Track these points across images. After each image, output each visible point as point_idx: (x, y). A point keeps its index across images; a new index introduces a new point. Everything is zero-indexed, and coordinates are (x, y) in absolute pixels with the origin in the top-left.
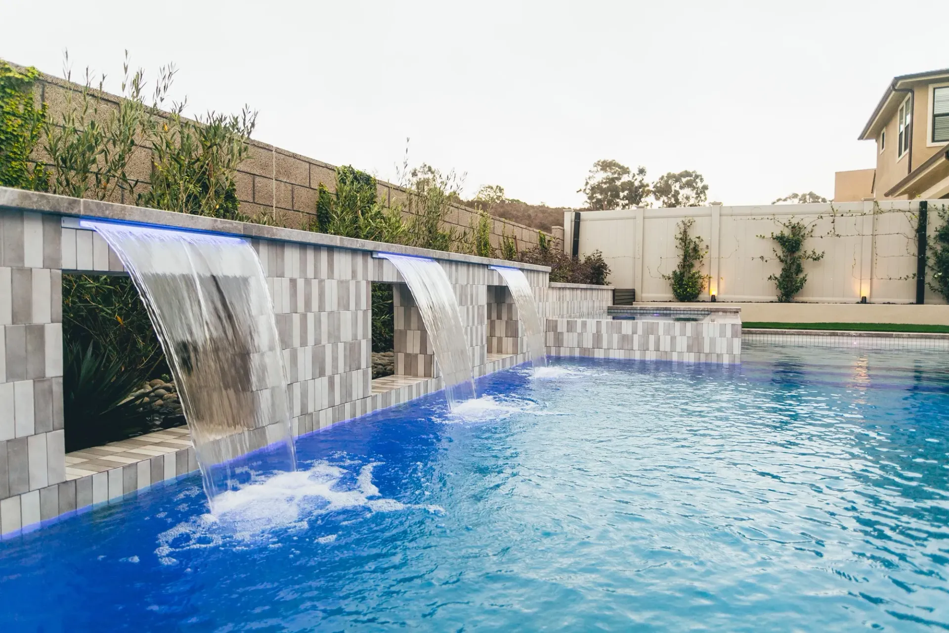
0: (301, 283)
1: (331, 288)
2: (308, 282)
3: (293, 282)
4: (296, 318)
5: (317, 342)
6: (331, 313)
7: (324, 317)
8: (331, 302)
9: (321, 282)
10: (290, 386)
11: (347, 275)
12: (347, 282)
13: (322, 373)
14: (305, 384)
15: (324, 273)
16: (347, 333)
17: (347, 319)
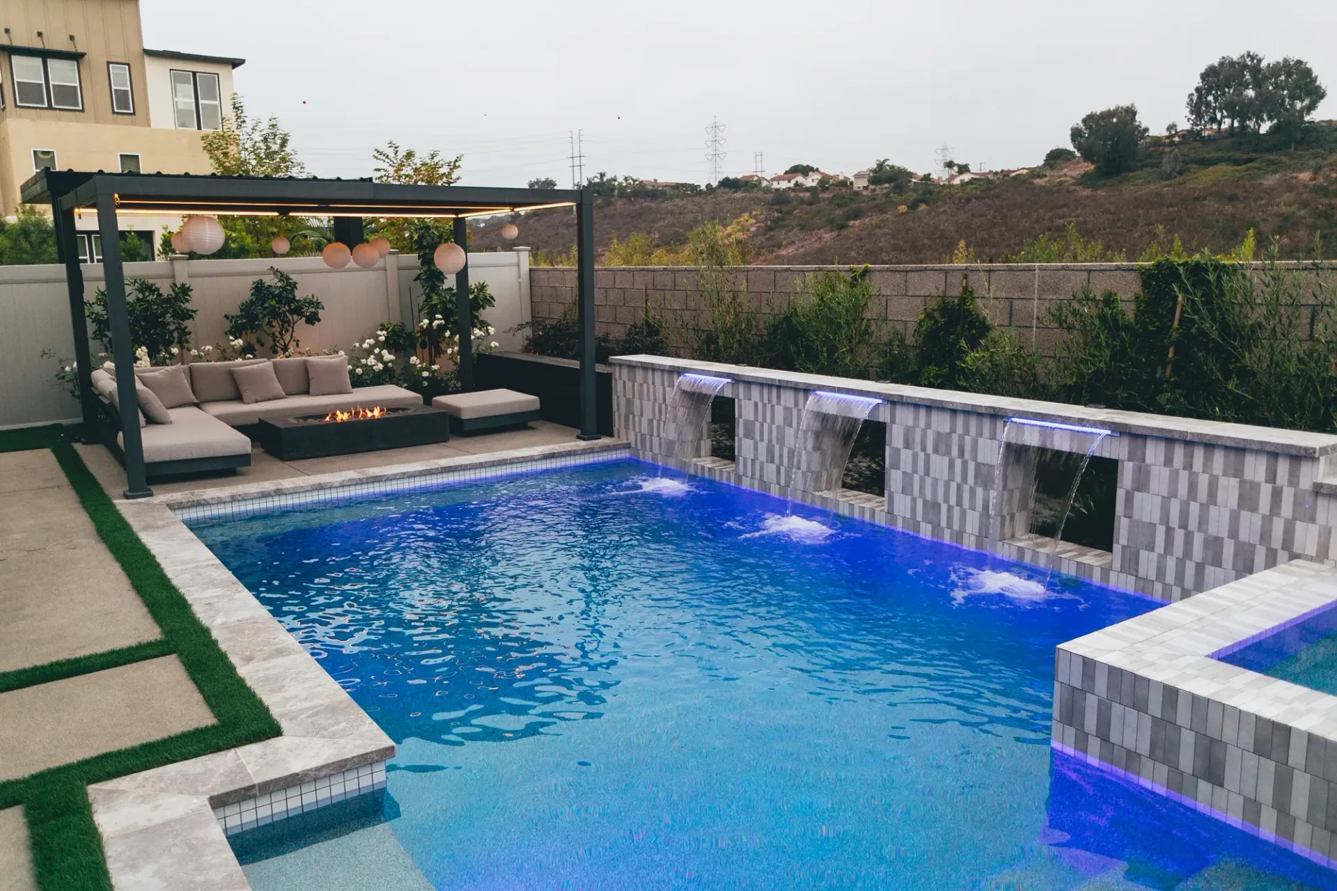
0: (760, 405)
1: (779, 410)
2: (764, 405)
3: (756, 404)
4: (757, 425)
5: (770, 441)
6: (778, 427)
7: (774, 427)
8: (779, 419)
9: (773, 406)
10: (753, 461)
11: (791, 405)
12: (791, 409)
13: (772, 461)
14: (762, 463)
15: (774, 401)
16: (790, 441)
17: (790, 432)
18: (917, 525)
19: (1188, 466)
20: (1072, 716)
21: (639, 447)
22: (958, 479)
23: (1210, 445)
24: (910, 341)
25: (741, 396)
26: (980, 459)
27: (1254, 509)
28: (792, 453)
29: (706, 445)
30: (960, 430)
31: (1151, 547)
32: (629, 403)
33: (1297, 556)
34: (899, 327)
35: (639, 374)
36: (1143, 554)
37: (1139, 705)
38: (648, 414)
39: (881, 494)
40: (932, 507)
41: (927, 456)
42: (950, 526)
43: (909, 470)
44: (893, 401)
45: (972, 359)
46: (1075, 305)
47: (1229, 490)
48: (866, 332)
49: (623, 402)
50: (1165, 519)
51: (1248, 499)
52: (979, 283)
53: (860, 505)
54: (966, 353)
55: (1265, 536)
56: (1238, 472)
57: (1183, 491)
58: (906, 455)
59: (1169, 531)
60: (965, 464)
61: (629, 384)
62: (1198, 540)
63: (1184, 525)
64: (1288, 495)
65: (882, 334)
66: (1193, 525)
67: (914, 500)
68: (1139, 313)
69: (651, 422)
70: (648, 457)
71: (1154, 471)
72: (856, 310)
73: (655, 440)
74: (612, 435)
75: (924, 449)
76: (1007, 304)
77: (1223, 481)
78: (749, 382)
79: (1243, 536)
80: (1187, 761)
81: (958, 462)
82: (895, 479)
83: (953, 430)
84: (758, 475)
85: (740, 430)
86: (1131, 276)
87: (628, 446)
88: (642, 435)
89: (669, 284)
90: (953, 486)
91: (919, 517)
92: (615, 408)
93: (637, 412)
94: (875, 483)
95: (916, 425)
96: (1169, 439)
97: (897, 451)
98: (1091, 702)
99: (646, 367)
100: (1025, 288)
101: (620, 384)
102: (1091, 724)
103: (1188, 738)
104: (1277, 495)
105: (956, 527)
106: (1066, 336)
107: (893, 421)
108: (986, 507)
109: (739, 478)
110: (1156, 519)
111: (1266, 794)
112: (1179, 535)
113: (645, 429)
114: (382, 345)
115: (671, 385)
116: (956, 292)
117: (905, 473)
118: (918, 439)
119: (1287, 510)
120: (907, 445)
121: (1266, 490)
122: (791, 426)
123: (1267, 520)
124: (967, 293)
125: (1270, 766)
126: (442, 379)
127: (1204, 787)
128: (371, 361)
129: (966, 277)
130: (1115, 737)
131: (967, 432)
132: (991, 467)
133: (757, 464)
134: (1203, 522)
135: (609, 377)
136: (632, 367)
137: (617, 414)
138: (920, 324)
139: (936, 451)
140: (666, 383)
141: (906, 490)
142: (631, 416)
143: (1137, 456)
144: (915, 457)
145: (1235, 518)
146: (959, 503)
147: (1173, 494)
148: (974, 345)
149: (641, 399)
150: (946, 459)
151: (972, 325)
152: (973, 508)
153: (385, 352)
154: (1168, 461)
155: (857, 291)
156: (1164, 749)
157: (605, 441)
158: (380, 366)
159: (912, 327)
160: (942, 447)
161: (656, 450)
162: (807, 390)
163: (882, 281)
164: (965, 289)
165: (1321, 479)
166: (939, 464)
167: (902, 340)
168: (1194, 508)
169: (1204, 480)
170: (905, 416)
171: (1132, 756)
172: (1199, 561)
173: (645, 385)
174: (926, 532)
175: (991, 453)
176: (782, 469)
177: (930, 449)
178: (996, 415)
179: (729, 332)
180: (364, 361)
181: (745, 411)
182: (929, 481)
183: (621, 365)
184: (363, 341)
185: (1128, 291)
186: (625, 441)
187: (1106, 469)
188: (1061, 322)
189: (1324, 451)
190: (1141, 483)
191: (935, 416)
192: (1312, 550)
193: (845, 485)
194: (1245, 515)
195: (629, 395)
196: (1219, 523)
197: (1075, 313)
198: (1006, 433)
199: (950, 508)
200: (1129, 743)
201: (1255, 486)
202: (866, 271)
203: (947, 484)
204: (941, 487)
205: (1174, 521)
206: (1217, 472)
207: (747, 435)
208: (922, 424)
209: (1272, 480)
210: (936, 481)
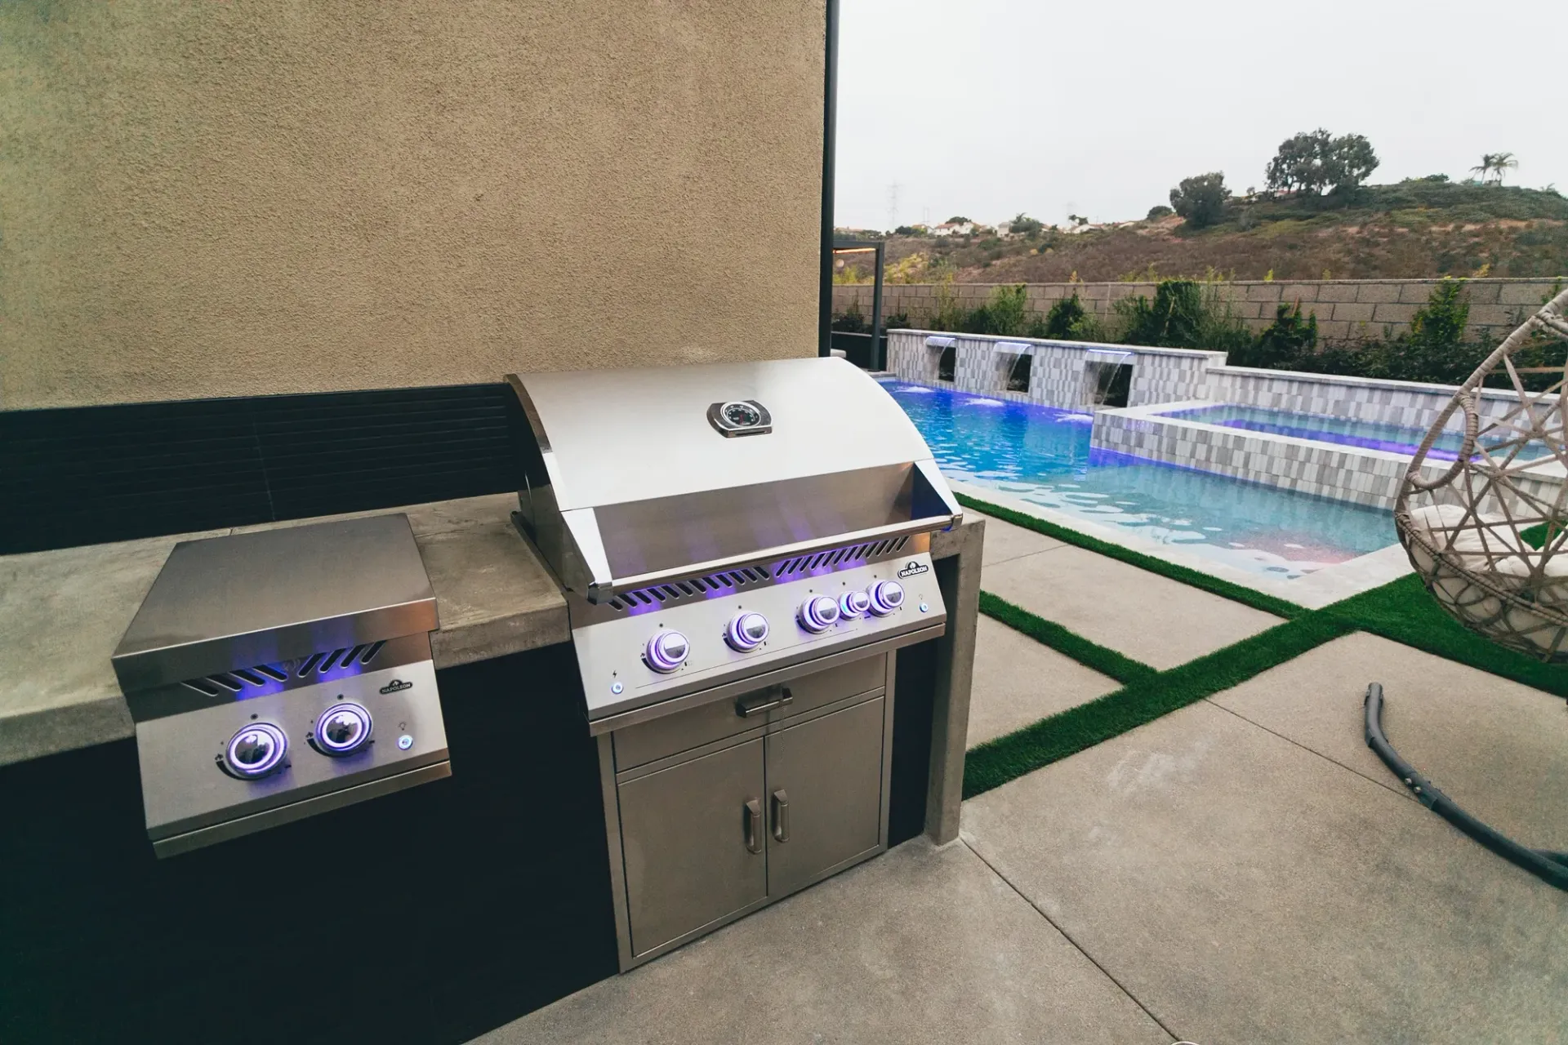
0: (969, 350)
2: (972, 350)
3: (967, 350)
4: (967, 360)
5: (973, 368)
6: (978, 360)
7: (976, 361)
8: (979, 356)
9: (976, 351)
10: (963, 378)
11: (985, 349)
12: (985, 352)
13: (974, 377)
14: (968, 379)
15: (977, 348)
16: (984, 367)
17: (984, 363)
18: (1043, 401)
19: (1160, 366)
20: (1098, 436)
22: (1064, 378)
23: (1169, 356)
24: (1045, 321)
25: (960, 345)
26: (1074, 369)
28: (985, 373)
29: (937, 374)
30: (1066, 356)
32: (897, 353)
33: (1196, 398)
34: (1040, 314)
35: (904, 339)
37: (1120, 426)
38: (907, 358)
39: (1026, 391)
40: (1051, 393)
41: (1050, 370)
42: (1058, 401)
43: (1041, 376)
44: (1036, 345)
45: (1076, 327)
46: (1126, 302)
47: (1175, 376)
48: (1022, 317)
49: (893, 353)
50: (1149, 389)
51: (1182, 378)
52: (1082, 293)
53: (1017, 397)
54: (1071, 323)
55: (1187, 391)
56: (1179, 366)
57: (1157, 376)
58: (1040, 370)
59: (1151, 393)
60: (1067, 371)
61: (897, 344)
63: (1156, 390)
64: (1196, 374)
65: (1030, 318)
66: (1160, 390)
67: (1042, 391)
68: (1155, 306)
69: (908, 363)
70: (906, 380)
71: (1147, 369)
72: (1018, 307)
73: (911, 371)
74: (885, 369)
75: (1049, 366)
76: (1094, 302)
77: (1173, 371)
78: (964, 340)
80: (1133, 442)
81: (1064, 371)
82: (1034, 381)
83: (1063, 356)
84: (965, 385)
85: (958, 363)
86: (1153, 288)
87: (894, 375)
88: (903, 370)
89: (913, 294)
90: (1061, 382)
91: (1044, 398)
92: (888, 355)
93: (901, 357)
94: (1024, 388)
95: (1046, 355)
96: (1154, 355)
97: (1036, 368)
98: (1104, 429)
99: (907, 334)
100: (1104, 294)
101: (892, 343)
102: (1103, 437)
103: (1134, 434)
104: (1193, 373)
105: (1061, 400)
106: (1120, 316)
107: (1035, 354)
108: (1075, 391)
109: (955, 387)
110: (1146, 388)
111: (1155, 447)
112: (1154, 394)
113: (905, 366)
115: (922, 342)
116: (1069, 297)
117: (1039, 380)
118: (1047, 360)
119: (1195, 381)
120: (1041, 365)
121: (1188, 374)
122: (984, 359)
124: (1075, 297)
125: (1157, 437)
127: (1137, 449)
129: (1075, 289)
130: (1111, 439)
131: (1069, 357)
132: (1078, 372)
133: (965, 380)
134: (1164, 388)
135: (886, 339)
136: (900, 334)
137: (889, 359)
138: (1050, 313)
139: (1054, 366)
141: (1039, 385)
142: (897, 359)
143: (1141, 364)
144: (1044, 370)
145: (1176, 386)
146: (1063, 389)
147: (1154, 377)
148: (1076, 320)
149: (904, 350)
150: (1059, 370)
151: (1076, 313)
152: (1069, 391)
154: (1153, 363)
155: (1020, 295)
156: (1126, 441)
157: (882, 373)
159: (1046, 314)
160: (1057, 365)
161: (910, 376)
162: (994, 342)
163: (1033, 292)
164: (1074, 295)
165: (1209, 367)
166: (1055, 373)
167: (1040, 322)
168: (1161, 383)
169: (1165, 371)
170: (1041, 351)
171: (1116, 444)
173: (907, 344)
174: (1047, 404)
175: (1080, 366)
176: (979, 380)
177: (1051, 366)
178: (1082, 349)
179: (950, 318)
181: (961, 353)
182: (1050, 380)
183: (893, 334)
185: (1151, 295)
186: (892, 372)
187: (1127, 370)
188: (1118, 309)
189: (1211, 356)
190: (1141, 375)
191: (1055, 350)
192: (1203, 397)
193: (1008, 389)
194: (1180, 383)
195: (897, 349)
196: (1170, 389)
197: (1126, 306)
198: (1087, 356)
199: (1059, 392)
200: (1116, 441)
201: (1185, 372)
202: (1024, 286)
203: (1058, 381)
204: (1055, 382)
205: (1153, 390)
206: (1171, 367)
207: (961, 366)
208: (1049, 355)
209: (1191, 368)
210: (1053, 381)
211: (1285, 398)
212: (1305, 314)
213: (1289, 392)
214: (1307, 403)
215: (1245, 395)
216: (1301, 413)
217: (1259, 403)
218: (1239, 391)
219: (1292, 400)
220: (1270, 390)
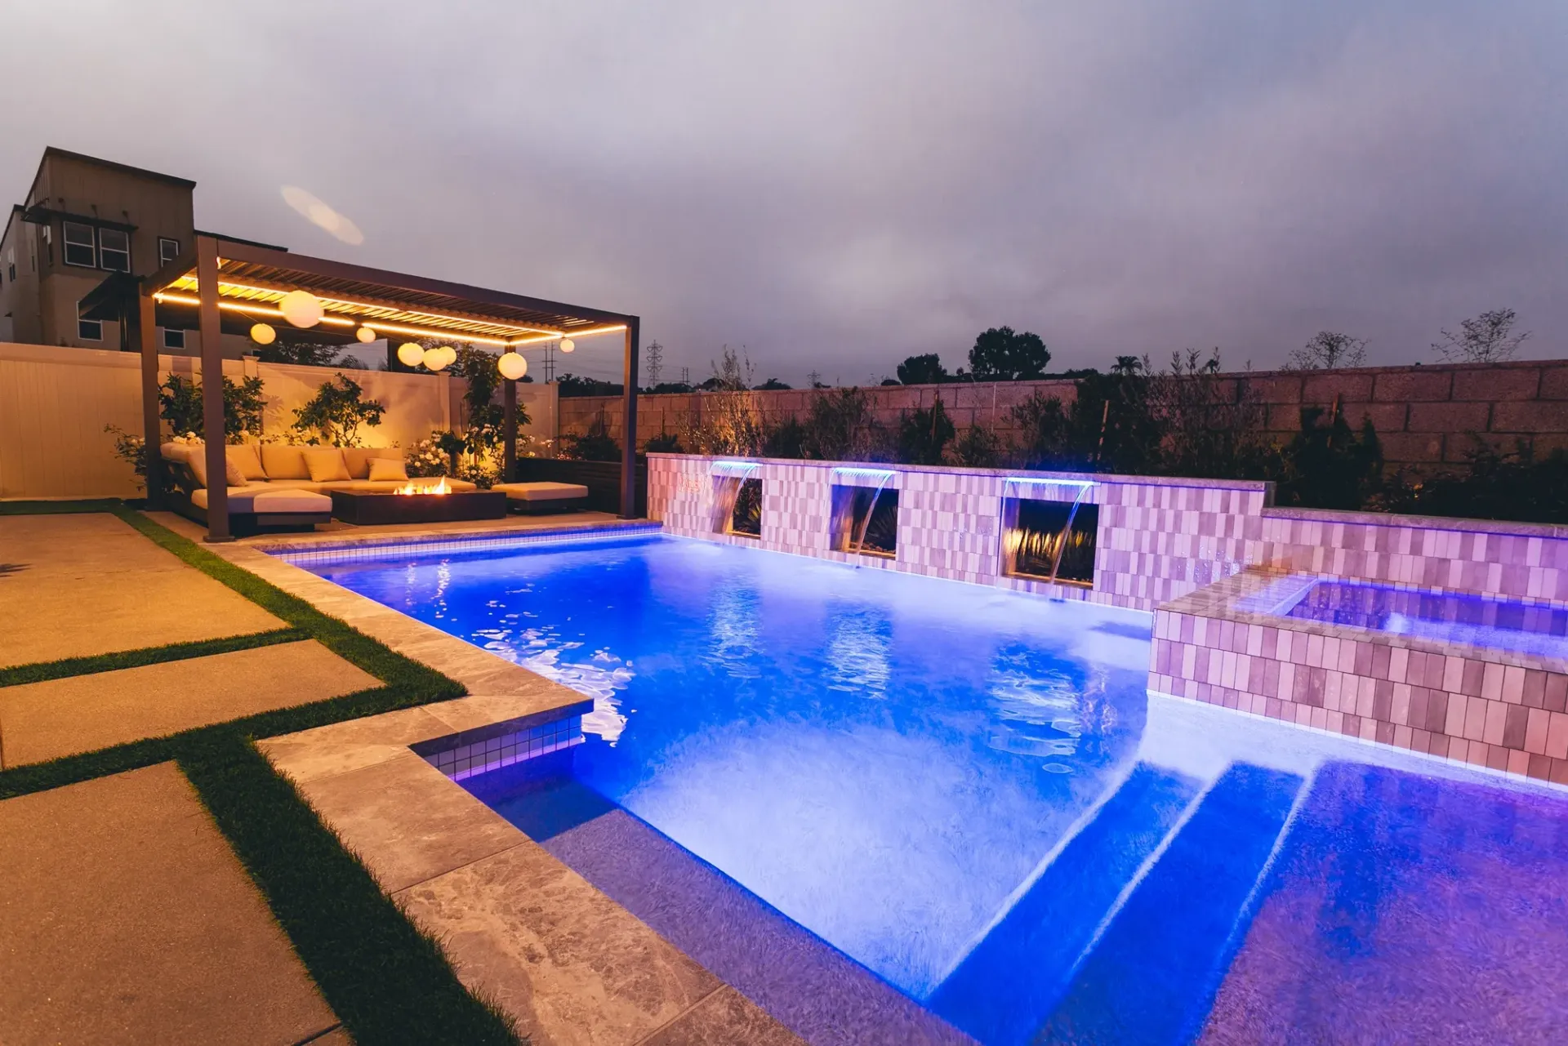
0: (785, 483)
1: (802, 486)
2: (789, 483)
3: (782, 482)
4: (782, 499)
5: (793, 512)
6: (801, 500)
7: (798, 500)
8: (803, 493)
9: (797, 483)
10: (777, 528)
11: (814, 480)
12: (813, 484)
13: (795, 528)
14: (785, 530)
15: (798, 478)
16: (812, 511)
17: (812, 504)
18: (926, 568)
19: (1157, 505)
20: (1170, 665)
21: (671, 524)
22: (961, 529)
25: (768, 477)
26: (980, 514)
27: (1211, 533)
28: (813, 520)
29: (730, 522)
30: (963, 491)
31: (1126, 570)
32: (663, 489)
35: (674, 465)
36: (1120, 576)
38: (681, 497)
39: (891, 551)
40: (938, 553)
41: (935, 514)
42: (953, 567)
43: (919, 524)
44: (907, 475)
47: (1191, 521)
49: (657, 489)
50: (1138, 547)
51: (1206, 526)
56: (1198, 507)
57: (1153, 524)
58: (916, 516)
60: (968, 517)
61: (664, 475)
62: (1165, 561)
63: (1154, 551)
64: (1239, 521)
66: (1161, 549)
67: (922, 549)
68: (1075, 415)
69: (683, 503)
70: (680, 532)
71: (1129, 512)
73: (687, 518)
74: (646, 516)
75: (932, 507)
76: (970, 413)
77: (1186, 514)
78: (774, 468)
79: (1202, 556)
80: (1286, 690)
82: (904, 534)
83: (957, 492)
84: (781, 540)
85: (766, 504)
87: (661, 525)
88: (675, 515)
90: (957, 536)
91: (927, 562)
92: (649, 494)
93: (670, 496)
95: (926, 489)
96: (1141, 485)
97: (908, 511)
98: (1189, 653)
99: (680, 462)
100: (985, 399)
101: (655, 474)
102: (1188, 669)
104: (1230, 522)
105: (959, 567)
107: (905, 487)
108: (985, 549)
109: (764, 543)
110: (1130, 547)
111: (1366, 708)
112: (1150, 558)
113: (677, 510)
114: (438, 445)
115: (704, 471)
116: (930, 406)
117: (914, 528)
118: (927, 500)
119: (1238, 532)
120: (917, 506)
121: (1221, 520)
122: (812, 497)
123: (1222, 541)
124: (939, 405)
125: (1370, 685)
126: (487, 478)
128: (429, 456)
129: (938, 393)
130: (1213, 679)
131: (969, 492)
132: (990, 518)
133: (781, 530)
134: (1169, 547)
136: (667, 461)
137: (651, 499)
139: (943, 509)
140: (699, 468)
141: (916, 542)
142: (664, 500)
143: (1115, 499)
144: (924, 515)
145: (1195, 542)
146: (962, 548)
147: (1144, 527)
149: (675, 485)
150: (951, 515)
151: (942, 426)
152: (975, 551)
153: (441, 450)
154: (1141, 502)
155: (850, 404)
156: (1263, 683)
157: (642, 520)
158: (438, 461)
160: (947, 507)
161: (687, 526)
162: (829, 468)
163: (869, 398)
164: (938, 401)
166: (946, 519)
168: (1162, 538)
169: (1171, 514)
170: (916, 482)
172: (1167, 577)
173: (679, 474)
175: (990, 506)
176: (804, 533)
177: (937, 507)
178: (996, 476)
180: (422, 456)
181: (770, 490)
182: (935, 533)
183: (656, 460)
184: (419, 442)
186: (658, 521)
187: (1088, 512)
190: (1118, 521)
191: (944, 480)
194: (1204, 539)
195: (664, 483)
196: (1182, 547)
198: (1004, 492)
199: (954, 553)
200: (1227, 681)
201: (1212, 517)
203: (952, 534)
204: (946, 536)
205: (1146, 548)
206: (1182, 503)
207: (772, 508)
208: (931, 488)
209: (1226, 508)
210: (942, 532)
211: (1457, 566)
212: (1353, 419)
213: (1465, 554)
214: (1515, 574)
215: (1359, 558)
216: (1503, 598)
217: (1393, 576)
218: (1340, 555)
219: (1477, 571)
220: (1416, 549)
